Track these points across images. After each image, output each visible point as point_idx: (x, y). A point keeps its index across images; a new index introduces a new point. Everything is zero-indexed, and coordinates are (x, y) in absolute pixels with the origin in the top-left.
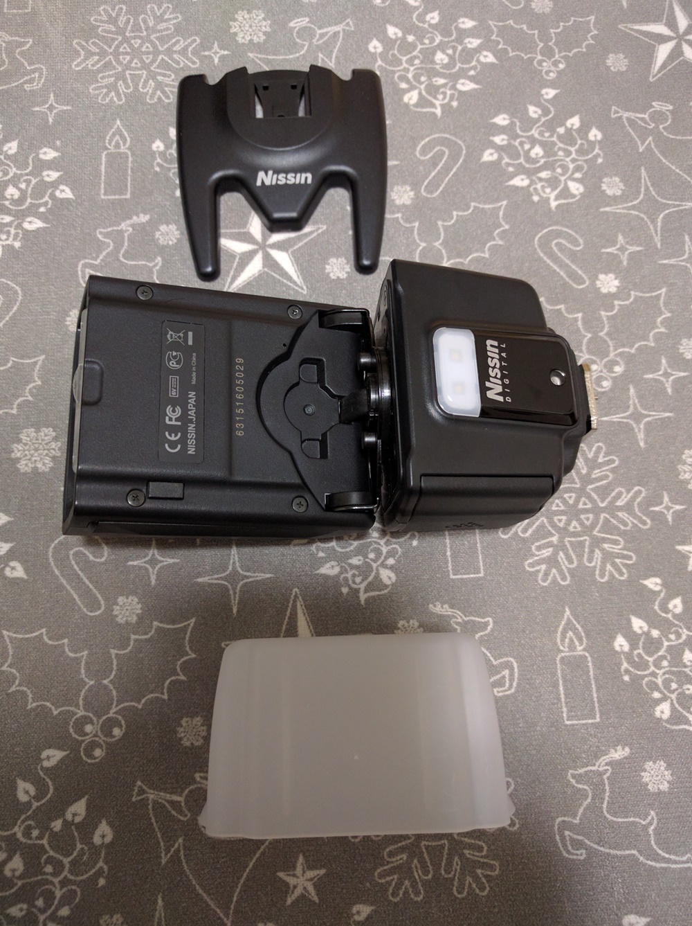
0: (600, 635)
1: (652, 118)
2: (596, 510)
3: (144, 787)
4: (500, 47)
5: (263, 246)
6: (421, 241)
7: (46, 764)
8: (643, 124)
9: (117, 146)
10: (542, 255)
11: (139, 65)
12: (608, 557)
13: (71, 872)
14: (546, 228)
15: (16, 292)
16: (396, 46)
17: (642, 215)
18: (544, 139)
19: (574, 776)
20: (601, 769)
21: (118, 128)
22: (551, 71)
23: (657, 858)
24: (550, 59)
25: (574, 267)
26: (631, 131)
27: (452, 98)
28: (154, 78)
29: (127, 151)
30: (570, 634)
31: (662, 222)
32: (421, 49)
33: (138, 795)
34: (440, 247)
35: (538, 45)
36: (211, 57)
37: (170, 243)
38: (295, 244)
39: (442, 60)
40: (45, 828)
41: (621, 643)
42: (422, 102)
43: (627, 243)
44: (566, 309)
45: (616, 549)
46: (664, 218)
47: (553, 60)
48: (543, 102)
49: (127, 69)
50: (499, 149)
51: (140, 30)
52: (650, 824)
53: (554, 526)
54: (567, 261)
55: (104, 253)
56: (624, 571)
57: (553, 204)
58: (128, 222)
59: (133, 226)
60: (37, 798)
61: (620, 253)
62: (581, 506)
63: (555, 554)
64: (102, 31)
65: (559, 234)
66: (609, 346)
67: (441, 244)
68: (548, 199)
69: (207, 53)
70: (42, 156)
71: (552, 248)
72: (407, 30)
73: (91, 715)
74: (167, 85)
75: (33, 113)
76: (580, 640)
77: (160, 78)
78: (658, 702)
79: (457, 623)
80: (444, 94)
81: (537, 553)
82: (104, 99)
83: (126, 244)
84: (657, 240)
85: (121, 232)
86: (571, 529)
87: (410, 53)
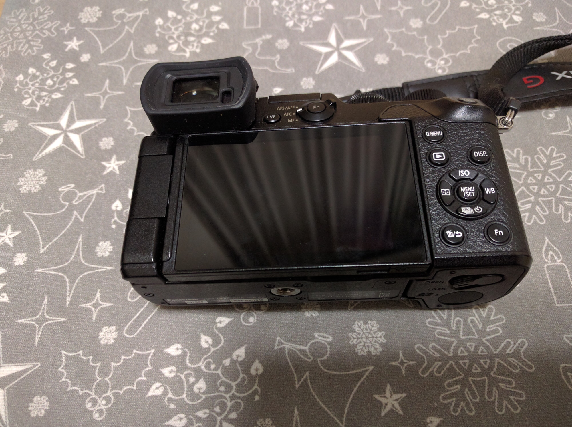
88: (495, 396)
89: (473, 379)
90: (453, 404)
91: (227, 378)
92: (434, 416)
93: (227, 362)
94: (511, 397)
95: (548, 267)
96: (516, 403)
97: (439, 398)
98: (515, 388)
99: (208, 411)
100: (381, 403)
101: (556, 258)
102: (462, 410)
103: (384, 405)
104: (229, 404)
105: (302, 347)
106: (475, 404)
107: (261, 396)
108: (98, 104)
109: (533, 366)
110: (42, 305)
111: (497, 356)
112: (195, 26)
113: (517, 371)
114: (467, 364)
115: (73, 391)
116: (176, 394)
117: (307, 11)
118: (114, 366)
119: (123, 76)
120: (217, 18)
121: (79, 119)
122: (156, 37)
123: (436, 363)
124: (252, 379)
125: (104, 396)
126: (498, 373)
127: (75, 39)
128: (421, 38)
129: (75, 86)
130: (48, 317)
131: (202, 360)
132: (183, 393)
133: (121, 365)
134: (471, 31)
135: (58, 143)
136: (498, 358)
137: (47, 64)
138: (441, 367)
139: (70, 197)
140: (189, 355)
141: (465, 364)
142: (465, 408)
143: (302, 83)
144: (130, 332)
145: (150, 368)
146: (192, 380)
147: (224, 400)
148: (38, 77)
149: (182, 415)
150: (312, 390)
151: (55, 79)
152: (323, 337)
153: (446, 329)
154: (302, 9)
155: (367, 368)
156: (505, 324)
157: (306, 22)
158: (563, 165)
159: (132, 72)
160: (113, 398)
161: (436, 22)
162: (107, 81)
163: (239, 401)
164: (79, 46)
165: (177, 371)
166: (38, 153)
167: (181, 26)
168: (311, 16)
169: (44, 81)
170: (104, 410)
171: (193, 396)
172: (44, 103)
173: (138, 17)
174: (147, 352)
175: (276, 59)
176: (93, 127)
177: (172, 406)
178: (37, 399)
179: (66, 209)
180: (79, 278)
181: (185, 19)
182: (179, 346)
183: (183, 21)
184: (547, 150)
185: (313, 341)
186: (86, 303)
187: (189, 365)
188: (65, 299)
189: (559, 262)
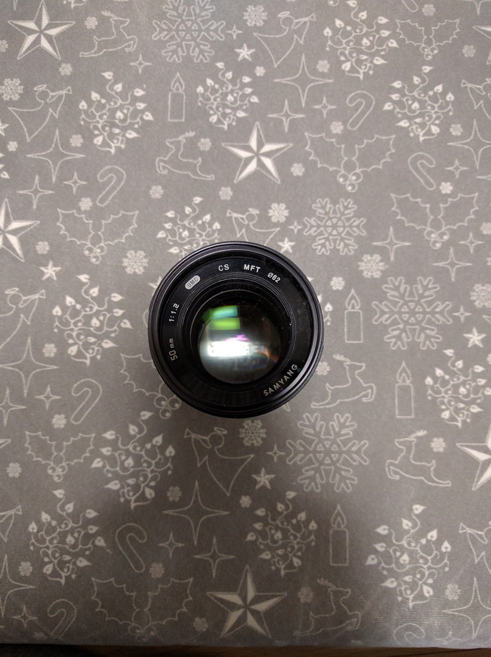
0: (419, 375)
1: (484, 88)
2: (425, 313)
3: (190, 432)
4: (401, 37)
5: (257, 154)
6: (346, 156)
7: (143, 418)
8: (479, 92)
9: (177, 89)
10: (411, 169)
11: (190, 38)
12: (428, 337)
13: (155, 467)
14: (415, 153)
15: (123, 174)
16: (340, 33)
17: (471, 149)
18: (421, 98)
19: (398, 442)
20: (411, 440)
21: (178, 78)
22: (429, 55)
23: (433, 481)
24: (429, 47)
25: (428, 177)
26: (471, 96)
27: (370, 69)
28: (198, 47)
29: (183, 93)
30: (404, 374)
31: (481, 154)
32: (355, 35)
33: (187, 435)
34: (355, 161)
35: (423, 37)
36: (232, 35)
37: (206, 150)
38: (275, 154)
39: (366, 43)
40: (143, 447)
41: (429, 381)
42: (353, 70)
43: (460, 165)
44: (422, 202)
45: (433, 333)
46: (483, 151)
47: (431, 47)
48: (422, 74)
49: (183, 40)
50: (395, 103)
51: (191, 16)
52: (432, 466)
53: (402, 319)
54: (425, 173)
55: (170, 154)
56: (435, 345)
57: (421, 139)
58: (183, 136)
59: (186, 138)
60: (139, 433)
61: (455, 171)
62: (417, 310)
63: (400, 334)
64: (170, 15)
65: (422, 157)
66: (442, 224)
67: (356, 159)
68: (419, 135)
69: (229, 32)
70: (136, 94)
71: (417, 166)
72: (347, 23)
73: (165, 397)
74: (206, 51)
75: (131, 66)
76: (409, 377)
77: (202, 47)
78: (443, 410)
79: (347, 365)
80: (366, 65)
81: (391, 333)
82: (170, 59)
83: (182, 149)
84: (477, 164)
85: (179, 142)
86: (410, 321)
87: (348, 38)
88: (337, 480)
89: (324, 467)
90: (306, 484)
91: (148, 457)
92: (292, 491)
93: (148, 446)
94: (348, 481)
95: (399, 387)
96: (349, 485)
97: (297, 479)
98: (352, 475)
99: (135, 480)
100: (256, 480)
101: (406, 379)
102: (312, 487)
103: (258, 482)
104: (150, 476)
105: (205, 438)
106: (321, 484)
107: (172, 471)
108: (31, 204)
109: (368, 460)
110: (5, 395)
112: (119, 115)
113: (356, 464)
114: (322, 457)
115: (37, 461)
116: (112, 466)
117: (232, 103)
118: (66, 445)
119: (51, 172)
120: (141, 106)
121: (16, 219)
122: (80, 125)
123: (299, 455)
124: (167, 459)
125: (60, 465)
128: (338, 146)
129: (7, 180)
130: (11, 404)
131: (131, 443)
132: (116, 467)
133: (72, 444)
134: (388, 141)
136: (345, 453)
138: (302, 458)
139: (15, 299)
140: (120, 439)
141: (320, 456)
142: (314, 487)
143: (221, 193)
144: (76, 419)
145: (92, 448)
146: (123, 457)
147: (146, 473)
149: (117, 482)
150: (209, 469)
152: (221, 430)
153: (312, 430)
154: (226, 100)
155: (250, 455)
156: (355, 429)
157: (230, 118)
158: (434, 296)
159: (61, 168)
160: (67, 467)
161: (356, 128)
162: (37, 177)
163: (157, 474)
164: (5, 130)
165: (113, 451)
167: (105, 114)
168: (235, 110)
170: (61, 475)
171: (124, 469)
173: (61, 97)
174: (89, 436)
175: (198, 163)
176: (29, 229)
177: (110, 475)
178: (11, 465)
179: (15, 312)
180: (32, 375)
181: (110, 105)
182: (113, 432)
183: (108, 106)
184: (425, 280)
185: (213, 433)
186: (40, 395)
187: (121, 446)
188: (22, 391)
189: (408, 382)
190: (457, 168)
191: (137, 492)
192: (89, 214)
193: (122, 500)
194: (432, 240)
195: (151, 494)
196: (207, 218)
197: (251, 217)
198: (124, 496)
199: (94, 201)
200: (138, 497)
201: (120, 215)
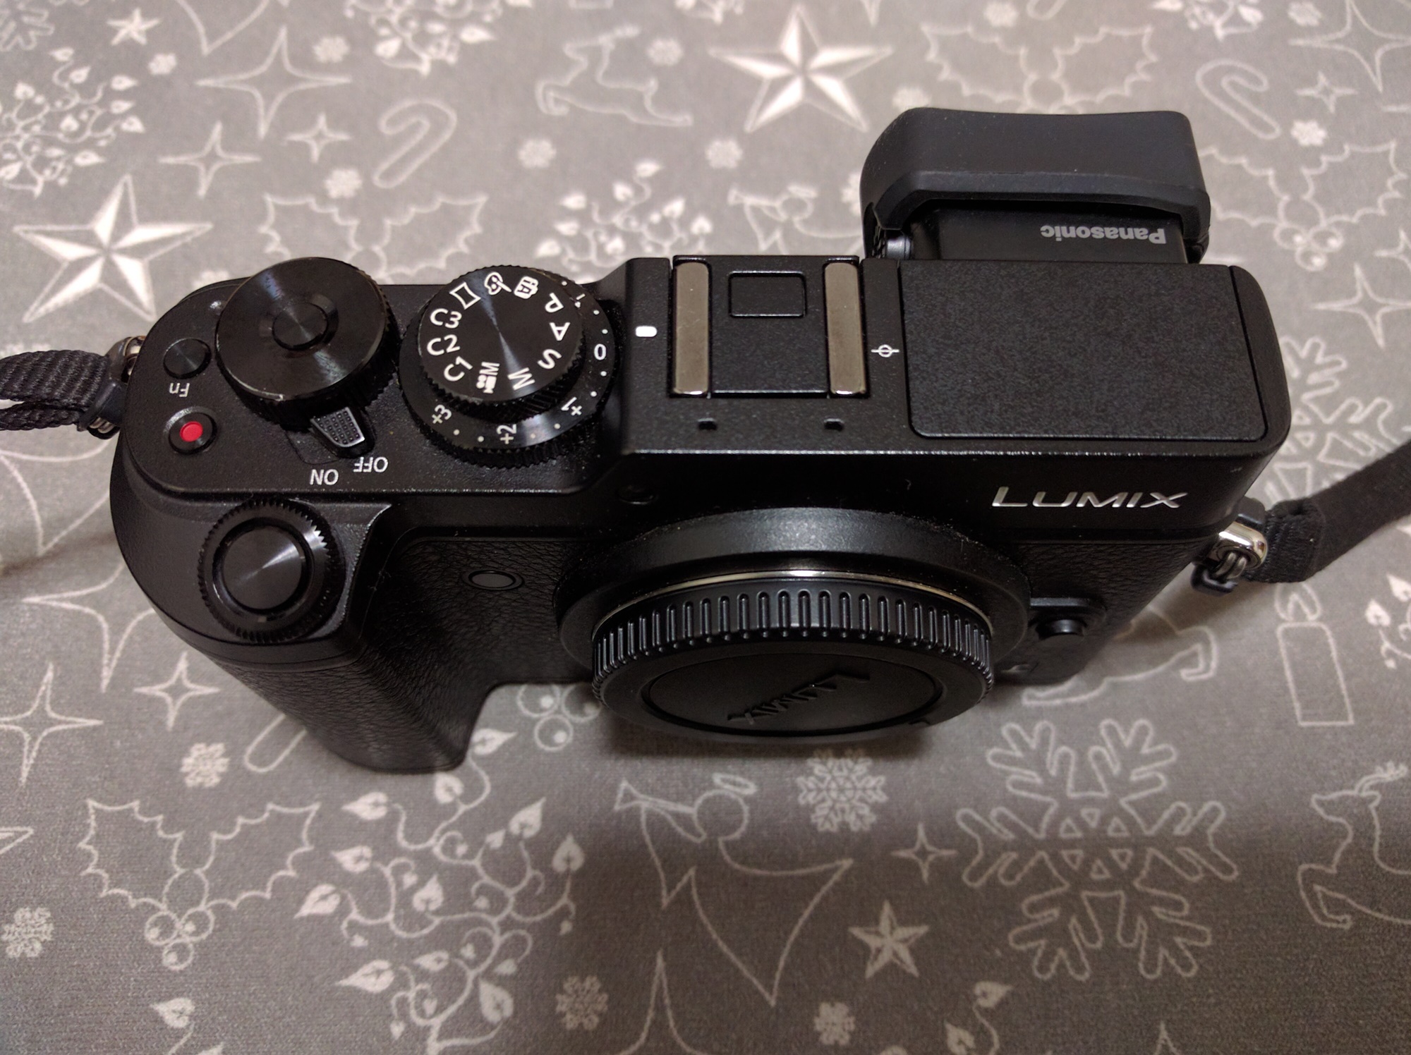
88: (1141, 937)
89: (1090, 894)
90: (1040, 953)
91: (494, 877)
92: (993, 979)
93: (496, 840)
94: (1179, 940)
95: (1287, 632)
96: (1188, 954)
97: (1006, 937)
98: (1188, 918)
99: (444, 955)
100: (865, 947)
101: (1306, 610)
102: (1061, 966)
103: (874, 951)
104: (498, 940)
105: (682, 808)
106: (1091, 954)
107: (576, 922)
108: (192, 183)
109: (1234, 866)
110: (38, 687)
111: (1151, 841)
113: (1195, 879)
114: (1079, 861)
115: (113, 899)
116: (368, 911)
118: (218, 842)
119: (257, 115)
121: (144, 220)
122: (344, 18)
123: (1004, 856)
124: (555, 881)
125: (191, 911)
126: (1153, 881)
127: (137, 14)
128: (1010, 52)
129: (135, 136)
130: (53, 715)
131: (436, 833)
132: (386, 910)
133: (238, 839)
134: (1136, 40)
135: (88, 280)
136: (1153, 845)
137: (64, 76)
138: (1017, 865)
140: (403, 818)
141: (1073, 858)
142: (1068, 964)
143: (710, 153)
144: (259, 759)
145: (306, 848)
146: (409, 880)
147: (485, 930)
148: (40, 108)
149: (383, 964)
150: (701, 913)
151: (84, 116)
152: (734, 784)
153: (1034, 774)
155: (838, 863)
156: (1174, 766)
157: (727, 1)
158: (1337, 384)
159: (283, 107)
160: (212, 918)
161: (1051, 14)
162: (218, 127)
163: (523, 933)
164: (149, 33)
165: (375, 859)
166: (35, 304)
169: (54, 120)
170: (191, 946)
171: (412, 919)
172: (55, 176)
174: (301, 810)
175: (648, 90)
176: (179, 243)
177: (359, 941)
178: (21, 914)
179: (106, 449)
180: (133, 623)
182: (382, 798)
184: (1302, 343)
185: (709, 794)
186: (151, 683)
187: (404, 843)
188: (97, 673)
189: (1312, 619)
190: (1327, 92)
191: (452, 1000)
192: (350, 206)
193: (397, 1029)
194: (1299, 250)
195: (499, 1007)
196: (676, 207)
197: (796, 205)
198: (404, 1016)
199: (366, 177)
200: (454, 1019)
201: (436, 206)
